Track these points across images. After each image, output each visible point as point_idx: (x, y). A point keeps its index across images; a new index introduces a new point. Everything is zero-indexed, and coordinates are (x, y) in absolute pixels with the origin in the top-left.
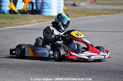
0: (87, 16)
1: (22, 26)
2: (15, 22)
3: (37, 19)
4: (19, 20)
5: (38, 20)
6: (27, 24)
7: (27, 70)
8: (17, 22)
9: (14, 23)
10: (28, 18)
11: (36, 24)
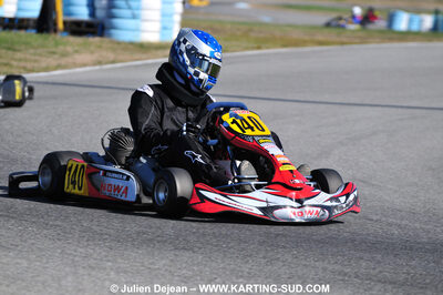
0: (259, 48)
2: (20, 60)
3: (92, 53)
4: (35, 54)
5: (95, 57)
6: (58, 67)
8: (26, 60)
9: (15, 63)
10: (61, 48)
11: (88, 68)
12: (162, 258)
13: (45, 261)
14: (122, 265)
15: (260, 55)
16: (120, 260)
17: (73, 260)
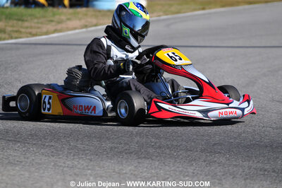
1: (43, 38)
2: (27, 28)
3: (80, 19)
4: (38, 23)
5: (83, 22)
6: (55, 31)
7: (57, 145)
8: (31, 27)
10: (57, 18)
11: (77, 31)
12: (129, 166)
15: (203, 15)
16: (97, 169)
17: (62, 170)
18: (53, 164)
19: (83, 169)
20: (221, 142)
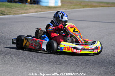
0: (84, 8)
4: (18, 9)
9: (12, 12)
10: (26, 8)
12: (53, 67)
13: (19, 67)
14: (41, 69)
15: (83, 10)
16: (40, 67)
17: (27, 67)
18: (23, 65)
19: (35, 67)
20: (89, 60)
